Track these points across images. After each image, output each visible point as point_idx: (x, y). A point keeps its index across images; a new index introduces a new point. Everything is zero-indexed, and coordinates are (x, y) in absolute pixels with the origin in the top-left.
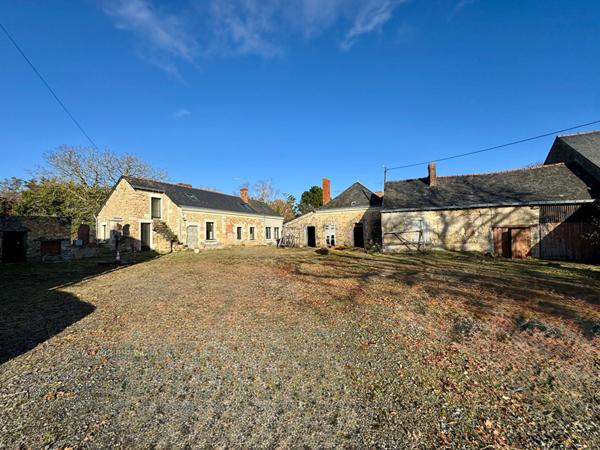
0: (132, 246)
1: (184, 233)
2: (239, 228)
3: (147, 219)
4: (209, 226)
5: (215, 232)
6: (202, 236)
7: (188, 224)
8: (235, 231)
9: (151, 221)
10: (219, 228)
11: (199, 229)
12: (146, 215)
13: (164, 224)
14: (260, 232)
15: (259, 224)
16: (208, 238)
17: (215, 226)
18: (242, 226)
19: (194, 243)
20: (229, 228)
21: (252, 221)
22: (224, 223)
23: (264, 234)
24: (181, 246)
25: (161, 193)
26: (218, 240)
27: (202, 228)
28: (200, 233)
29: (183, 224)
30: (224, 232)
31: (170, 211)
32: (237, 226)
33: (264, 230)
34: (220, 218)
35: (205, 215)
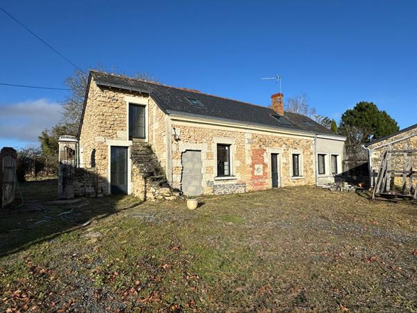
0: (95, 186)
1: (177, 163)
2: (274, 156)
3: (123, 139)
4: (223, 151)
5: (234, 163)
6: (209, 169)
7: (183, 146)
8: (268, 160)
9: (128, 143)
10: (240, 156)
11: (203, 155)
12: (120, 133)
13: (149, 147)
14: (308, 162)
15: (307, 148)
16: (221, 172)
17: (233, 151)
18: (279, 150)
19: (195, 183)
20: (257, 156)
21: (296, 144)
22: (248, 147)
23: (314, 167)
24: (165, 191)
25: (145, 95)
26: (238, 176)
27: (209, 155)
28: (206, 163)
29: (174, 147)
30: (249, 161)
31: (156, 125)
32: (270, 151)
33: (314, 158)
34: (241, 137)
35: (216, 131)
